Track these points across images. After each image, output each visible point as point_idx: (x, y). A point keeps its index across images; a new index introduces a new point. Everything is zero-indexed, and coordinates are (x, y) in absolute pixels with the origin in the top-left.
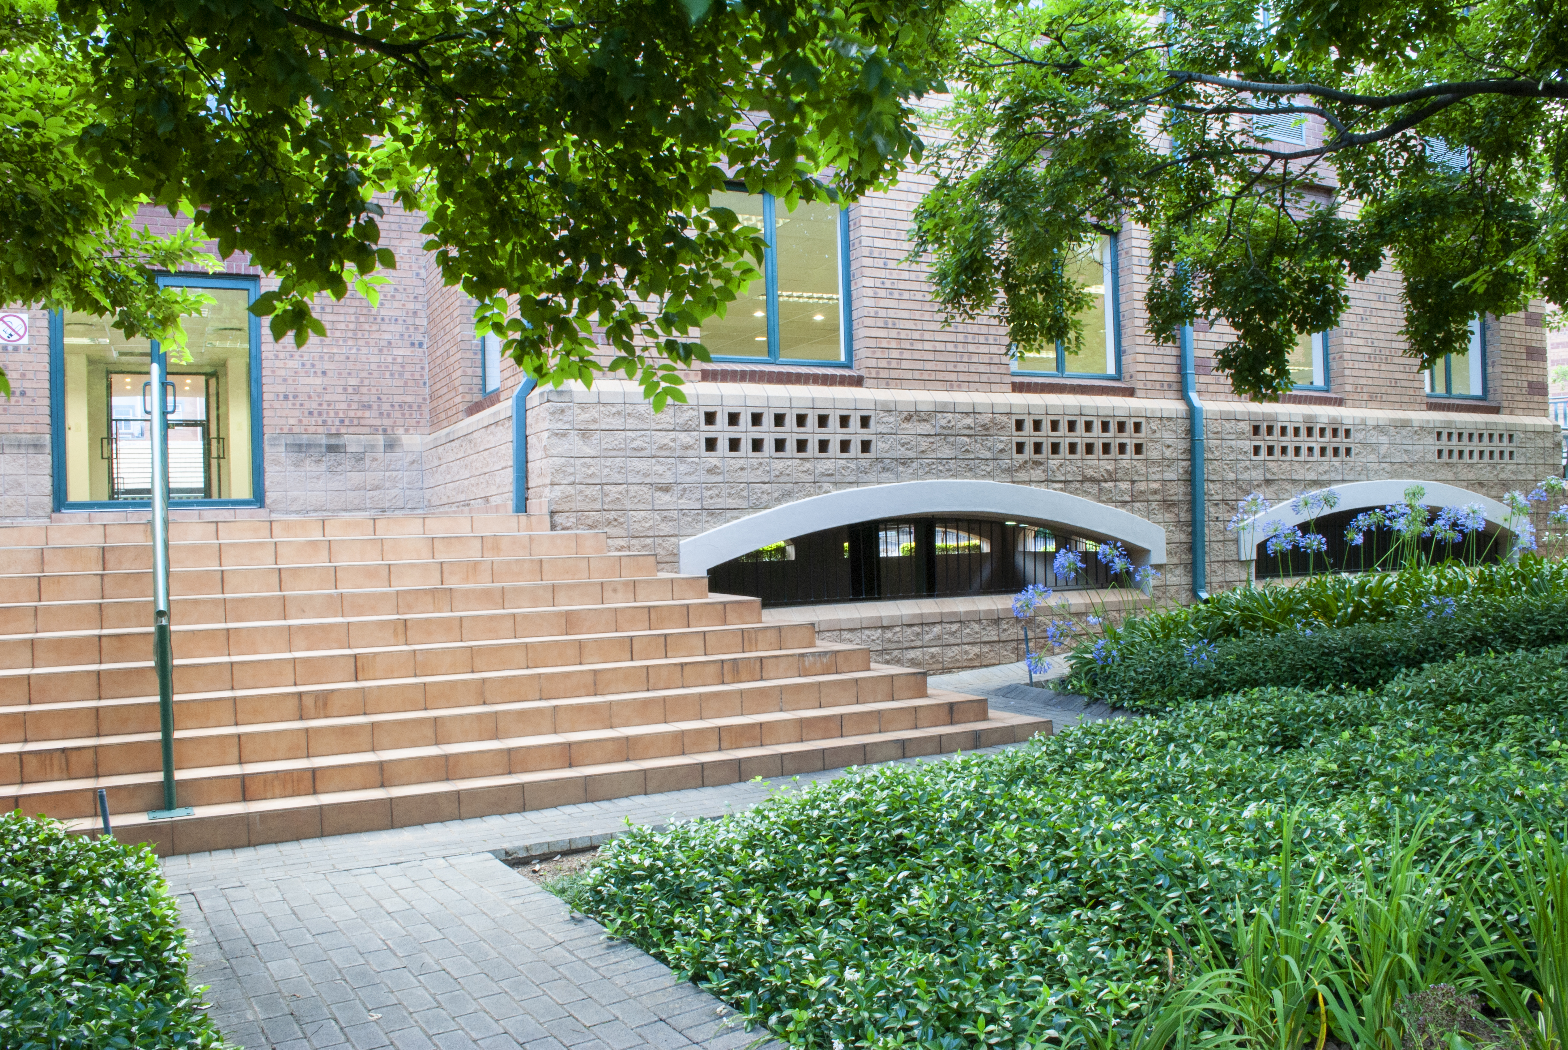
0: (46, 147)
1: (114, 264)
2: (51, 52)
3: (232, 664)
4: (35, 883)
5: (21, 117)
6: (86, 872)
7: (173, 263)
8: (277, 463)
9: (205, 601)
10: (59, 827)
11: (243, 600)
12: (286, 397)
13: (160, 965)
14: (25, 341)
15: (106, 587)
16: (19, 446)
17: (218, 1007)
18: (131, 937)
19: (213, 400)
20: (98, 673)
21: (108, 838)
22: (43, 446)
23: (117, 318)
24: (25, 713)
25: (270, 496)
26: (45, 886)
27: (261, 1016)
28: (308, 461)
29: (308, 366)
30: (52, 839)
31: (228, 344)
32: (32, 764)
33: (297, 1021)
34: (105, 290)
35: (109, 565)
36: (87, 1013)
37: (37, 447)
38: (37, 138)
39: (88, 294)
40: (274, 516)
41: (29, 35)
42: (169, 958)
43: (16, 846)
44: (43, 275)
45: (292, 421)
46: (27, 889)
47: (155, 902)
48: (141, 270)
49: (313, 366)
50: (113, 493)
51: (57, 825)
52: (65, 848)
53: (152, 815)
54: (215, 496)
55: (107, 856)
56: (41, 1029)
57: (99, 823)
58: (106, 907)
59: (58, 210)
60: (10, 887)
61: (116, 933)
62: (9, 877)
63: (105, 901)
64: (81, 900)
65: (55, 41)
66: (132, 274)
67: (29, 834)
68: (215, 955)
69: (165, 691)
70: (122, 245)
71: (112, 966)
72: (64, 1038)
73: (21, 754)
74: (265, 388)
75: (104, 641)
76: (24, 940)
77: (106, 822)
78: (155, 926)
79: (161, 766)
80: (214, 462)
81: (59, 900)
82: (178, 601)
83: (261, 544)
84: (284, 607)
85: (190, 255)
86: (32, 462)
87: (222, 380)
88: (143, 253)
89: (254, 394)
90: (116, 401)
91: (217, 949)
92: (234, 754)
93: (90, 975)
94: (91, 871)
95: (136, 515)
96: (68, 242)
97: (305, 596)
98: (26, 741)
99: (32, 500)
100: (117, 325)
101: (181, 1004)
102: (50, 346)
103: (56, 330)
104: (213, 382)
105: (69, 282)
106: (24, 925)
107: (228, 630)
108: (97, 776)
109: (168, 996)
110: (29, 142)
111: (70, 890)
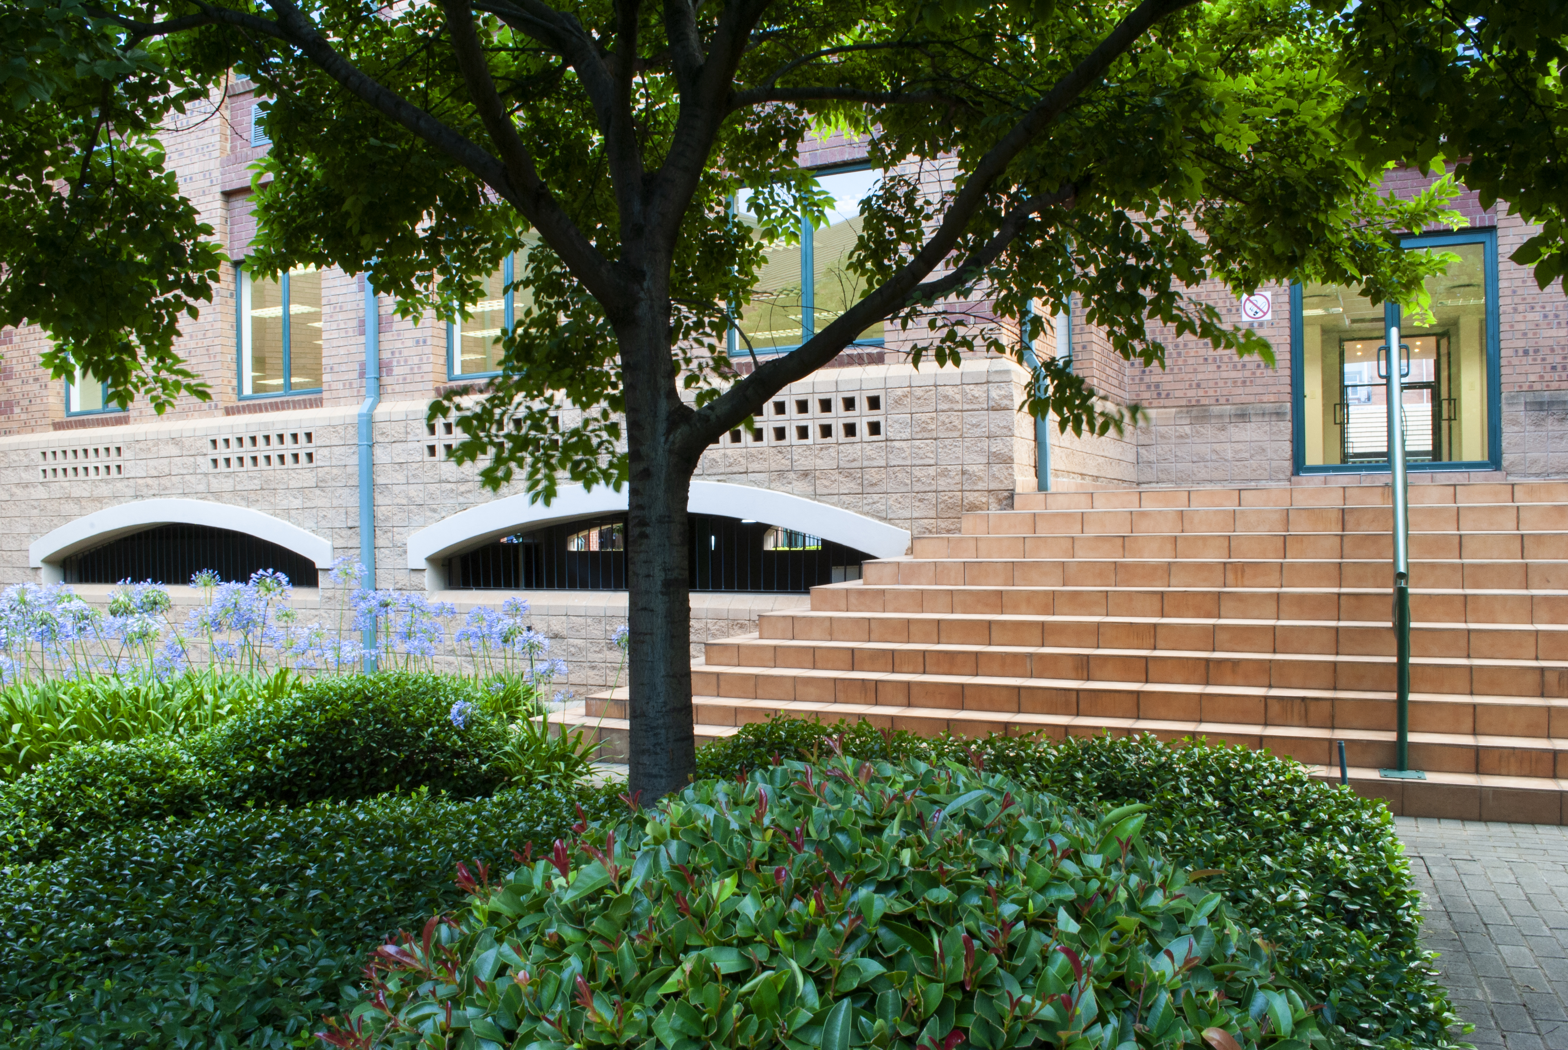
0: (1301, 131)
1: (1361, 234)
2: (1298, 40)
3: (1469, 631)
4: (1281, 818)
5: (1278, 107)
6: (1326, 817)
7: (1418, 225)
8: (1515, 422)
9: (1442, 565)
10: (1304, 771)
11: (1482, 566)
12: (1526, 353)
13: (1394, 922)
14: (1269, 317)
15: (1345, 547)
16: (1263, 414)
17: (1447, 977)
18: (1367, 888)
19: (1444, 360)
20: (1337, 629)
21: (1346, 789)
22: (1285, 414)
23: (1363, 286)
24: (1270, 661)
25: (1507, 458)
26: (1290, 823)
27: (1491, 999)
28: (1550, 420)
29: (1551, 317)
30: (1297, 780)
31: (1461, 302)
32: (1275, 708)
33: (1531, 1015)
34: (1353, 259)
35: (1348, 527)
36: (1325, 950)
37: (1279, 414)
38: (1292, 124)
39: (1338, 265)
40: (1512, 479)
41: (1277, 29)
42: (1402, 916)
43: (1266, 782)
44: (1298, 252)
45: (1532, 378)
46: (1275, 823)
47: (1391, 858)
48: (1387, 236)
49: (1557, 316)
50: (1345, 457)
51: (1301, 768)
52: (1308, 790)
53: (1384, 773)
54: (1445, 459)
55: (1346, 806)
56: (1284, 954)
57: (1336, 773)
58: (1344, 853)
59: (1313, 188)
60: (1260, 818)
61: (1353, 881)
62: (1261, 809)
63: (1344, 848)
64: (1322, 842)
65: (1301, 28)
66: (1379, 241)
67: (1277, 772)
68: (1443, 924)
69: (1403, 653)
70: (1368, 214)
71: (1348, 911)
72: (1306, 968)
73: (1266, 698)
74: (1503, 345)
75: (1343, 599)
76: (1270, 868)
77: (1343, 773)
78: (1391, 883)
79: (1395, 727)
80: (1445, 425)
81: (1301, 839)
82: (1414, 564)
83: (1501, 508)
84: (1525, 575)
85: (1435, 215)
86: (1275, 429)
87: (1453, 339)
88: (1388, 219)
89: (1491, 351)
90: (1348, 367)
91: (1446, 919)
92: (1468, 724)
93: (1329, 915)
94: (1331, 817)
95: (1369, 479)
96: (1322, 218)
97: (1550, 565)
98: (1270, 686)
99: (1274, 464)
100: (1364, 293)
101: (1412, 965)
102: (1290, 319)
103: (1296, 305)
104: (1444, 342)
105: (1321, 256)
106: (1271, 855)
107: (1465, 596)
108: (1333, 727)
109: (1403, 954)
110: (1285, 129)
111: (1310, 832)
